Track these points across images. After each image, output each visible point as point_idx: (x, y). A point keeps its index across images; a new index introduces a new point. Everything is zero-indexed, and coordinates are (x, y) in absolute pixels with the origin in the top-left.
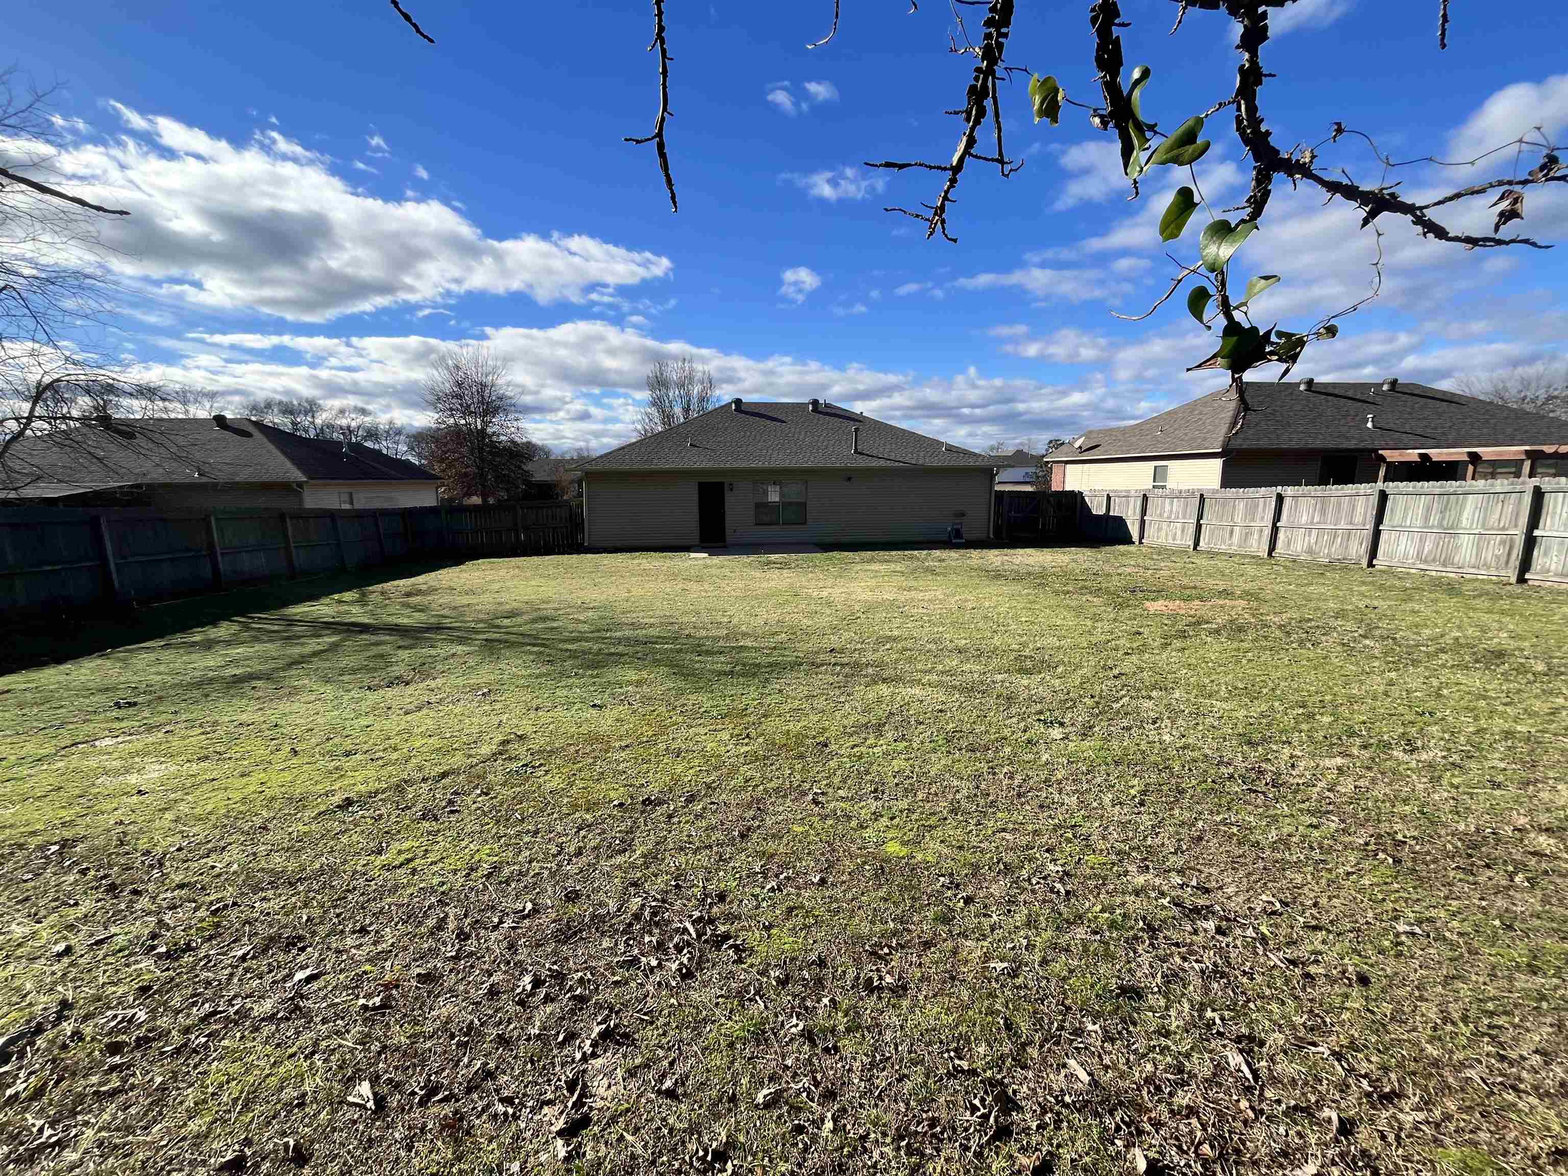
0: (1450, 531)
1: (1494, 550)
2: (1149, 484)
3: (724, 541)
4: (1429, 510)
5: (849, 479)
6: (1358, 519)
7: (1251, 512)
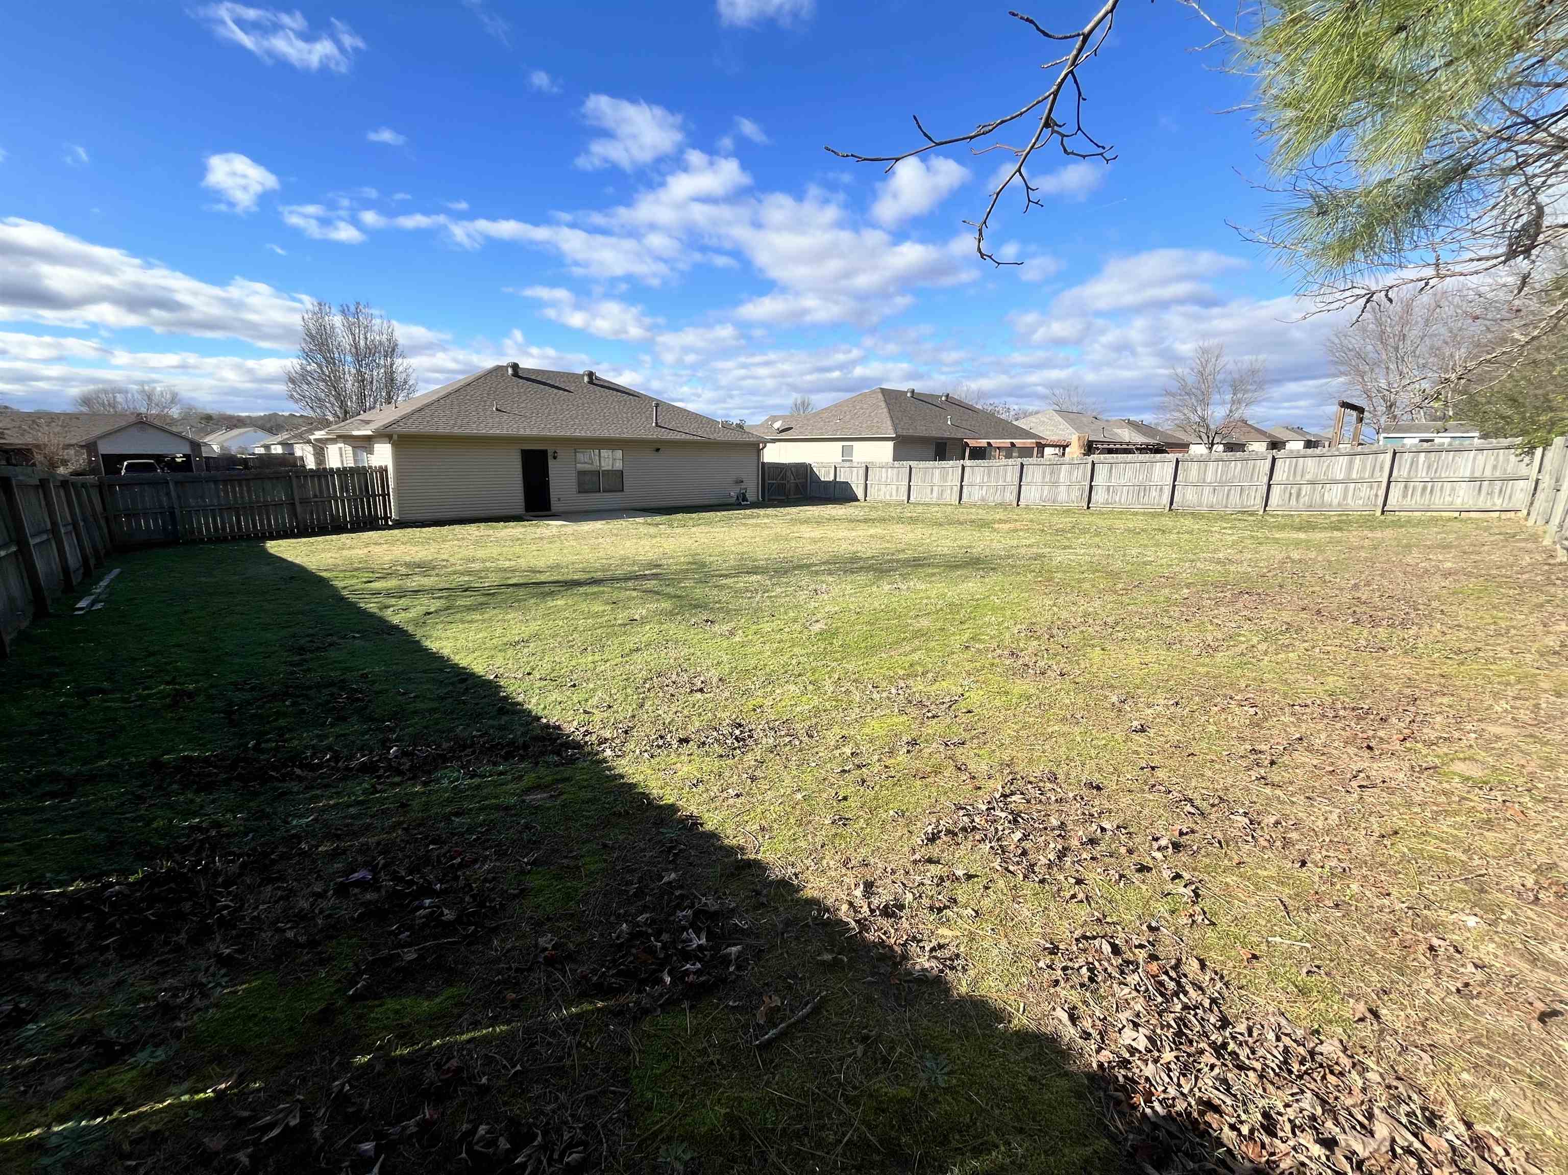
0: (1055, 484)
1: (1075, 493)
2: (840, 459)
3: (549, 509)
4: (1044, 473)
5: (658, 450)
6: (1009, 479)
7: (944, 478)
